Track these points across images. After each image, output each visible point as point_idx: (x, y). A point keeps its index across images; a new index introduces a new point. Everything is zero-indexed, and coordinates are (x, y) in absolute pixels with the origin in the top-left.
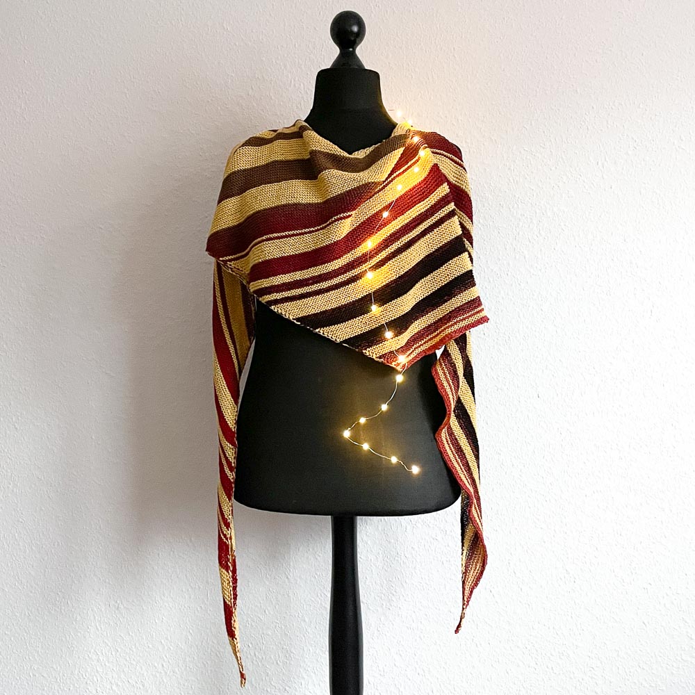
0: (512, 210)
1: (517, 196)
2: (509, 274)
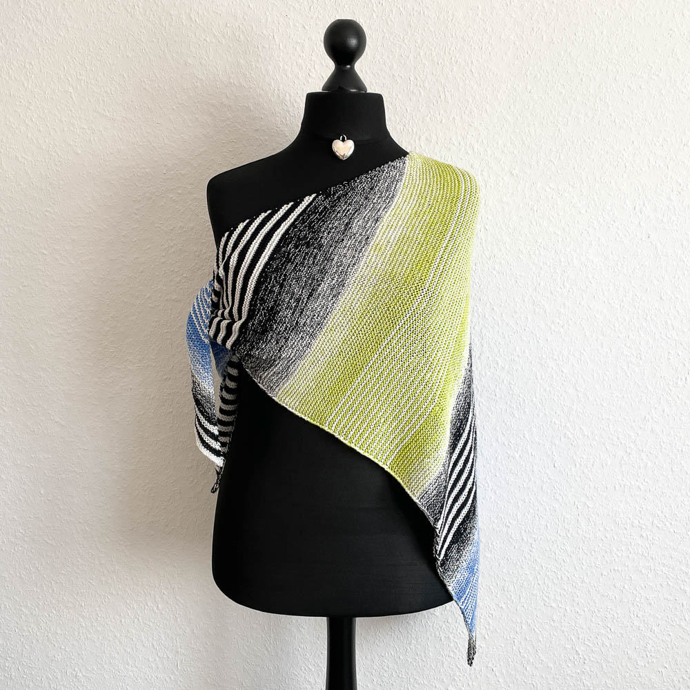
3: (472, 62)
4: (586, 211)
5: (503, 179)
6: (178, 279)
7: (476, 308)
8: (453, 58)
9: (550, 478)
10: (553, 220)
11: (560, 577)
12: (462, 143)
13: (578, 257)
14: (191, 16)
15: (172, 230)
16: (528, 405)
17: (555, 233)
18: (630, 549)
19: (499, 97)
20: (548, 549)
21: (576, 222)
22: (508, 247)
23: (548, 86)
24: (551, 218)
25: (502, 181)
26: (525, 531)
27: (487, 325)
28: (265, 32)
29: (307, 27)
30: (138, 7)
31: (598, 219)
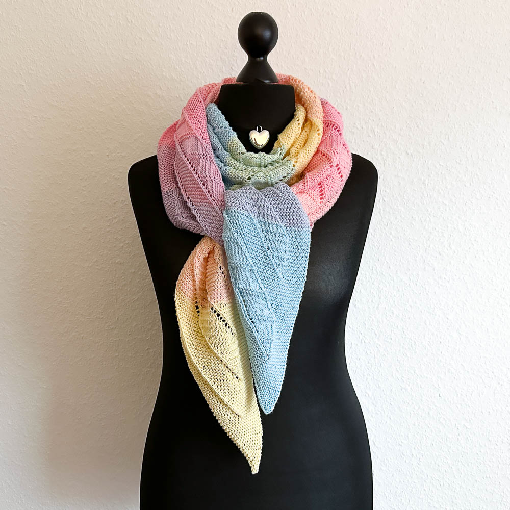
0: (424, 223)
1: (430, 210)
2: (418, 283)
3: (374, 57)
4: (470, 184)
5: (399, 158)
6: (122, 245)
7: (374, 266)
8: (357, 53)
9: (435, 406)
10: (442, 192)
11: (442, 485)
12: (364, 127)
13: (463, 223)
14: (127, 16)
15: (115, 203)
16: (418, 346)
17: (443, 203)
18: (500, 461)
19: (397, 87)
20: (433, 462)
21: (461, 193)
22: (403, 216)
23: (440, 77)
24: (440, 190)
25: (398, 159)
26: (415, 448)
27: (384, 281)
28: (193, 31)
29: (229, 27)
30: (81, 10)
31: (480, 191)
